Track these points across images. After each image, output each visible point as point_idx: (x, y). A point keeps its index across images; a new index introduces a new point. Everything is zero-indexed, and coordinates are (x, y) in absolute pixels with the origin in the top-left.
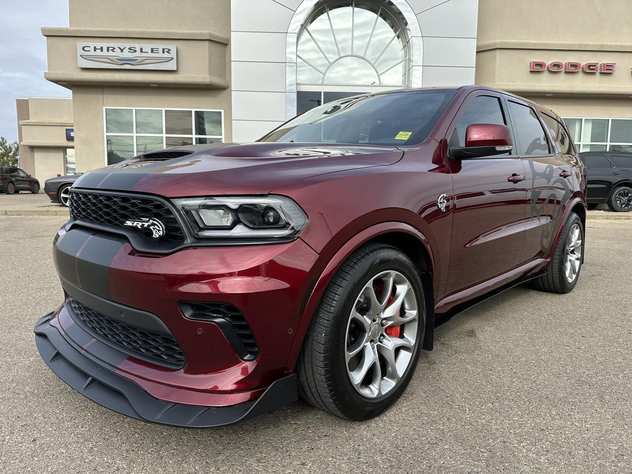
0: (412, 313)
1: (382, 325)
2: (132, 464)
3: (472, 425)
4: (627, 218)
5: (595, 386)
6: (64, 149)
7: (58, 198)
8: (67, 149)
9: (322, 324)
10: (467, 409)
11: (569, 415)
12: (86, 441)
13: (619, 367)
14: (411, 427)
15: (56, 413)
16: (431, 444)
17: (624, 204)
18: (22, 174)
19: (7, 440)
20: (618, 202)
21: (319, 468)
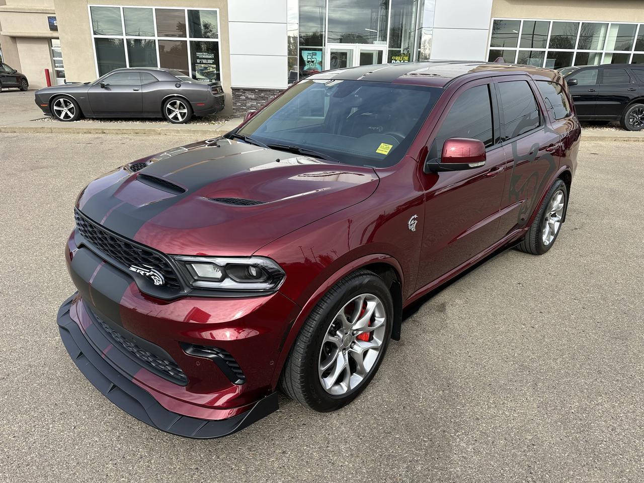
0: (380, 321)
1: (353, 334)
2: (152, 452)
3: (422, 414)
4: (635, 139)
5: (534, 372)
6: (48, 40)
7: (51, 111)
8: (52, 40)
9: (299, 351)
10: (421, 397)
11: (504, 403)
12: (113, 429)
13: (560, 351)
14: (373, 415)
15: (86, 401)
16: (386, 433)
17: (637, 122)
18: (7, 70)
19: (51, 428)
20: (631, 120)
21: (296, 456)
